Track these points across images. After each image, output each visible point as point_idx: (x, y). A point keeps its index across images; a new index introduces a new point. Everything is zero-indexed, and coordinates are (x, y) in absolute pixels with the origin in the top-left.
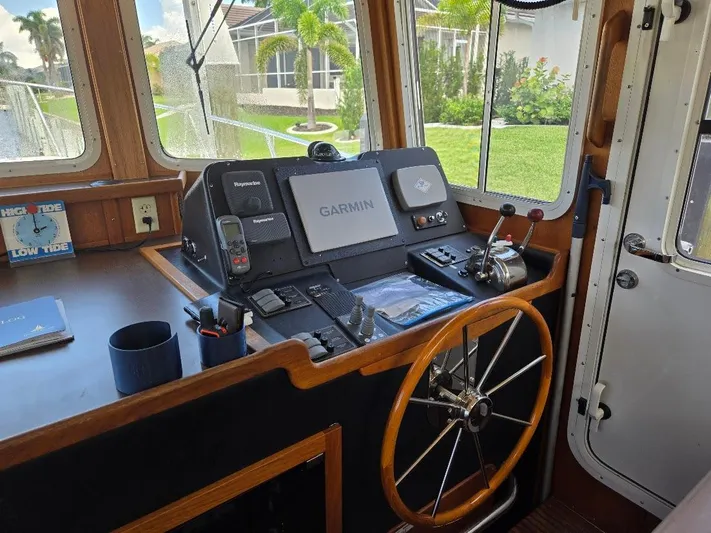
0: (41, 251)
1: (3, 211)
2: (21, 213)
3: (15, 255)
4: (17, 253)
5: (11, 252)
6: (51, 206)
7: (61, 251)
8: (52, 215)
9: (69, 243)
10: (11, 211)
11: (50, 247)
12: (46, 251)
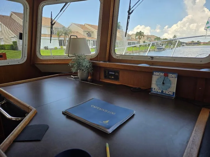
0: (162, 92)
1: (154, 73)
2: (160, 75)
3: (153, 90)
4: (154, 90)
5: (152, 88)
6: (172, 75)
7: (170, 95)
8: (171, 79)
9: (174, 93)
10: (157, 73)
11: (166, 91)
12: (164, 93)
